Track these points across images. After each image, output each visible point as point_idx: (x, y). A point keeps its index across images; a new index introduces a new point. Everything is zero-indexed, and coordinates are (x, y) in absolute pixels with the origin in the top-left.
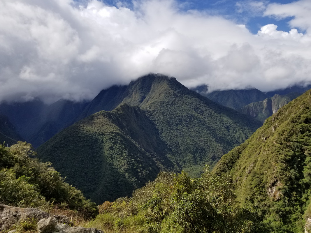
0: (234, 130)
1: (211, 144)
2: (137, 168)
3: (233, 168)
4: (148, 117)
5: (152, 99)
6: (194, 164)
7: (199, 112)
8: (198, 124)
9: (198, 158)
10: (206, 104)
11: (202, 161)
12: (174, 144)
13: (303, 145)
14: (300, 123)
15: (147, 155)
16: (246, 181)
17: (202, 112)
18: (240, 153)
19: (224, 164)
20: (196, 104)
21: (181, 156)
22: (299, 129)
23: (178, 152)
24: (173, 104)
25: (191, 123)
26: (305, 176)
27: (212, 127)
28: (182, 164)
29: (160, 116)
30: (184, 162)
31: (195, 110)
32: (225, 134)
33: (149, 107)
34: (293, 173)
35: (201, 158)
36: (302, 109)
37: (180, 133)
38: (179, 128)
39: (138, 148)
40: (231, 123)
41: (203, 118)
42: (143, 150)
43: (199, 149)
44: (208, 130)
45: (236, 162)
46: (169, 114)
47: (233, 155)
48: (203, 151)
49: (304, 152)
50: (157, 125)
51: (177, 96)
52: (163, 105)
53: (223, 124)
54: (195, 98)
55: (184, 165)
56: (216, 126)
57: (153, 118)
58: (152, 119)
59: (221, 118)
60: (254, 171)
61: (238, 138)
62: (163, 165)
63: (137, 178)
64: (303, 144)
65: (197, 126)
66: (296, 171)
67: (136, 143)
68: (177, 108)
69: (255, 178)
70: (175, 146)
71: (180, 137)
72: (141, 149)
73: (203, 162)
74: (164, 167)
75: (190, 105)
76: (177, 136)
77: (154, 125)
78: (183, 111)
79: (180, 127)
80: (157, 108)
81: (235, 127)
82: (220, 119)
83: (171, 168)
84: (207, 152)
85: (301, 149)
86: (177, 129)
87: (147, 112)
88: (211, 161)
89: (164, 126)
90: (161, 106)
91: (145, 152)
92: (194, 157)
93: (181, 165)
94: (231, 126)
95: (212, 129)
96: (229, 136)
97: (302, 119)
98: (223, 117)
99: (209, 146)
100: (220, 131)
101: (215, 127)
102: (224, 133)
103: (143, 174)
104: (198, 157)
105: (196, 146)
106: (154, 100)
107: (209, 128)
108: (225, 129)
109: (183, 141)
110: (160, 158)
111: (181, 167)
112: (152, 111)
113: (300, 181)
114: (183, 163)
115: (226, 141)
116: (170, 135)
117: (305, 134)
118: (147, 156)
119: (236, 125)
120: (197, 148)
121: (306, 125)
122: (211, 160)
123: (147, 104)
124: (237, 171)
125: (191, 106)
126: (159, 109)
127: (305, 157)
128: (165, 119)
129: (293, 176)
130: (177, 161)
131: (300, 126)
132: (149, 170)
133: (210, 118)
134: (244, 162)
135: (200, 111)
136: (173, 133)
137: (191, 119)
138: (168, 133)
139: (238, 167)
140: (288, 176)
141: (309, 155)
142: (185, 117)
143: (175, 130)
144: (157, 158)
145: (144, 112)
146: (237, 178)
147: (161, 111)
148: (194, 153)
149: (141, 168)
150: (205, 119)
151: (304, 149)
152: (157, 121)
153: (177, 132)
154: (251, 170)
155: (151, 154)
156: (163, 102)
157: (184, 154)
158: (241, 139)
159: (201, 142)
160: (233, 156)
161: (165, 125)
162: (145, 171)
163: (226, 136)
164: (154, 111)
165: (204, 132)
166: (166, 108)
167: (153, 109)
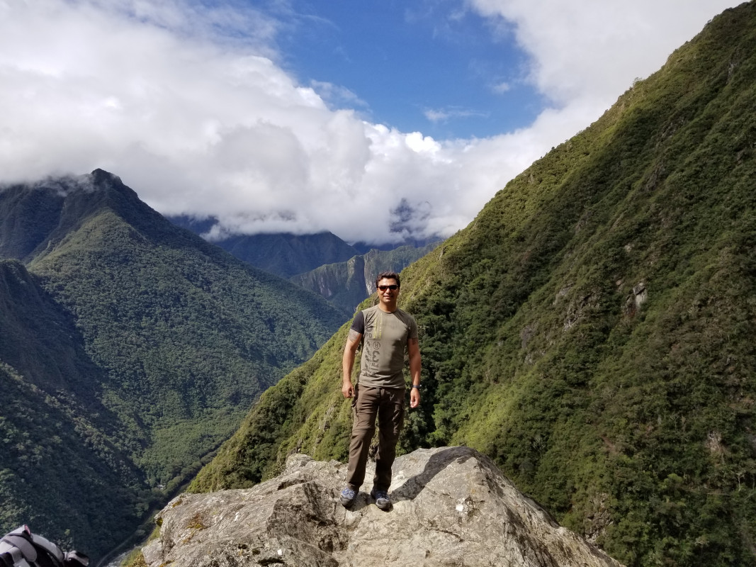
0: (284, 327)
1: (229, 363)
2: (14, 442)
3: (288, 419)
4: (52, 296)
5: (65, 243)
6: (185, 418)
7: (199, 284)
8: (196, 314)
9: (196, 402)
10: (219, 263)
11: (207, 407)
12: (129, 369)
13: (432, 361)
14: (427, 314)
15: (47, 401)
16: (319, 448)
17: (209, 283)
18: (303, 383)
19: (268, 411)
20: (191, 262)
21: (149, 398)
22: (424, 326)
23: (139, 390)
24: (128, 261)
25: (178, 311)
26: (436, 424)
27: (232, 320)
28: (153, 420)
29: (90, 293)
30: (158, 415)
31: (188, 278)
32: (265, 337)
33: (56, 265)
34: (415, 420)
35: (203, 400)
36: (428, 284)
37: (147, 338)
38: (143, 326)
39: (19, 383)
40: (278, 311)
41: (209, 300)
42: (34, 388)
43: (199, 376)
44: (224, 328)
45: (294, 404)
46: (115, 285)
47: (287, 388)
48: (208, 383)
49: (434, 375)
50: (77, 318)
51: (140, 241)
52: (97, 263)
53: (260, 313)
54: (190, 246)
55: (156, 423)
56: (243, 319)
57: (67, 297)
58: (65, 301)
59: (256, 298)
60: (338, 424)
61: (293, 347)
62: (98, 427)
63: (15, 470)
64: (432, 358)
65: (194, 318)
66: (421, 415)
67: (12, 369)
68: (140, 271)
69: (340, 439)
70: (131, 374)
71: (148, 348)
72: (27, 385)
73: (209, 409)
74: (98, 433)
75: (176, 263)
76: (139, 346)
77: (69, 317)
78: (156, 280)
79: (146, 322)
80: (78, 270)
81: (287, 322)
82: (253, 301)
83: (121, 433)
84: (218, 385)
85: (428, 368)
86: (138, 327)
87: (49, 280)
88: (229, 407)
89: (99, 320)
90: (93, 266)
91: (40, 395)
92: (184, 398)
93: (149, 422)
94: (279, 319)
95: (233, 327)
96: (274, 343)
97: (430, 306)
98: (260, 298)
99: (224, 369)
100: (251, 331)
101: (241, 320)
102: (261, 335)
103: (35, 458)
104: (196, 399)
105: (190, 371)
106: (70, 246)
107: (225, 325)
108: (265, 326)
109: (156, 358)
110: (86, 409)
111: (149, 429)
112: (63, 277)
113: (429, 437)
114: (154, 417)
115: (267, 355)
116: (118, 345)
117: (436, 336)
118: (47, 404)
119: (289, 316)
120: (192, 375)
121: (436, 317)
122: (228, 403)
123: (49, 257)
124: (298, 427)
125: (178, 268)
126: (87, 272)
127: (436, 384)
128: (103, 301)
129: (415, 428)
130: (136, 413)
131: (425, 320)
132: (54, 443)
133: (229, 298)
134: (313, 404)
135: (202, 282)
136: (126, 338)
137: (179, 301)
138: (111, 337)
139: (300, 415)
140: (406, 428)
141: (443, 380)
142: (161, 295)
143: (134, 329)
144: (79, 409)
145: (38, 280)
146: (299, 443)
147: (91, 277)
148: (185, 388)
149: (29, 442)
150: (215, 301)
151: (434, 368)
152: (80, 305)
153: (139, 335)
154: (329, 420)
155: (59, 400)
156: (99, 255)
157: (158, 394)
158: (300, 349)
159: (204, 359)
160: (289, 391)
161: (103, 316)
162: (40, 447)
163: (266, 343)
164: (71, 278)
165: (212, 334)
166: (108, 271)
167: (69, 273)
